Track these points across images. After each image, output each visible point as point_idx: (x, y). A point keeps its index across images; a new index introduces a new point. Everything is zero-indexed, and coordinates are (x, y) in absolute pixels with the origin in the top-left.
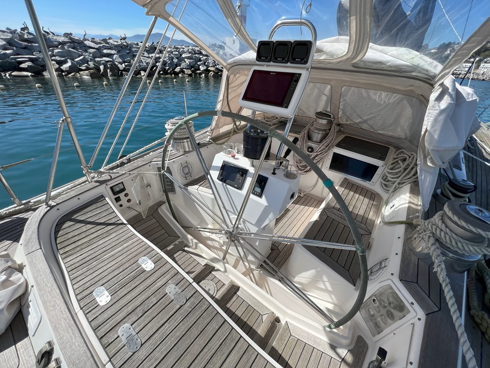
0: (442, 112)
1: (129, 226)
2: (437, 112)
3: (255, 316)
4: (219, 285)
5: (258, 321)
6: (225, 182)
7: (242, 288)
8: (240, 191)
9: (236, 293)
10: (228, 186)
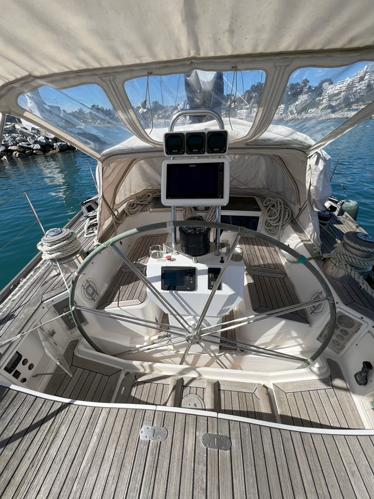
0: (321, 172)
1: (78, 402)
2: (319, 172)
3: (249, 397)
4: (200, 392)
5: (255, 401)
6: (174, 289)
7: (220, 380)
8: (194, 292)
9: (220, 390)
10: (179, 292)
